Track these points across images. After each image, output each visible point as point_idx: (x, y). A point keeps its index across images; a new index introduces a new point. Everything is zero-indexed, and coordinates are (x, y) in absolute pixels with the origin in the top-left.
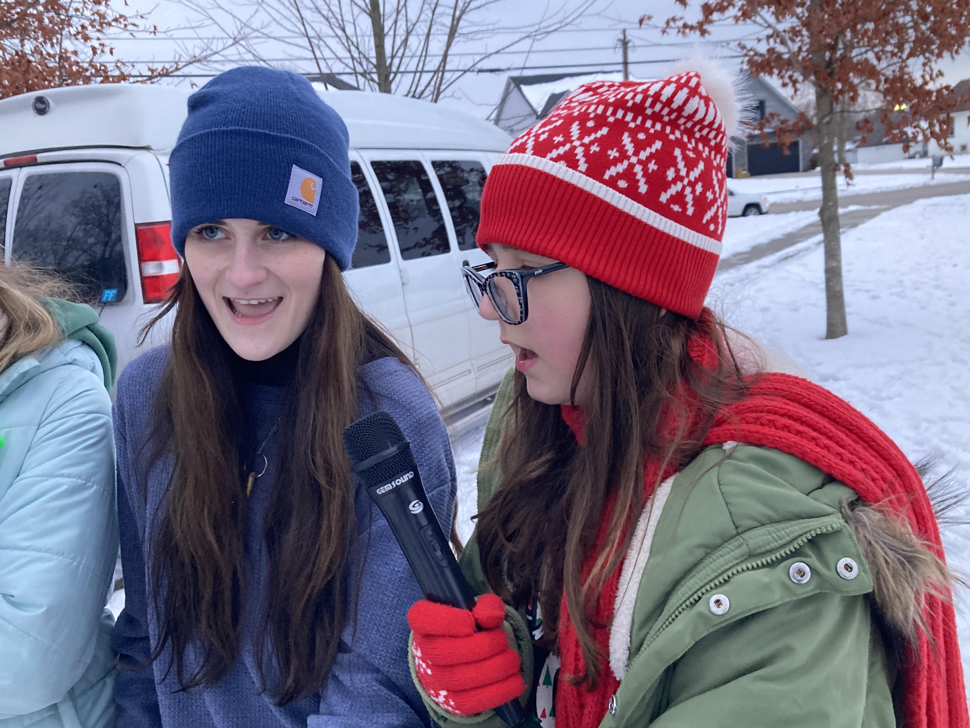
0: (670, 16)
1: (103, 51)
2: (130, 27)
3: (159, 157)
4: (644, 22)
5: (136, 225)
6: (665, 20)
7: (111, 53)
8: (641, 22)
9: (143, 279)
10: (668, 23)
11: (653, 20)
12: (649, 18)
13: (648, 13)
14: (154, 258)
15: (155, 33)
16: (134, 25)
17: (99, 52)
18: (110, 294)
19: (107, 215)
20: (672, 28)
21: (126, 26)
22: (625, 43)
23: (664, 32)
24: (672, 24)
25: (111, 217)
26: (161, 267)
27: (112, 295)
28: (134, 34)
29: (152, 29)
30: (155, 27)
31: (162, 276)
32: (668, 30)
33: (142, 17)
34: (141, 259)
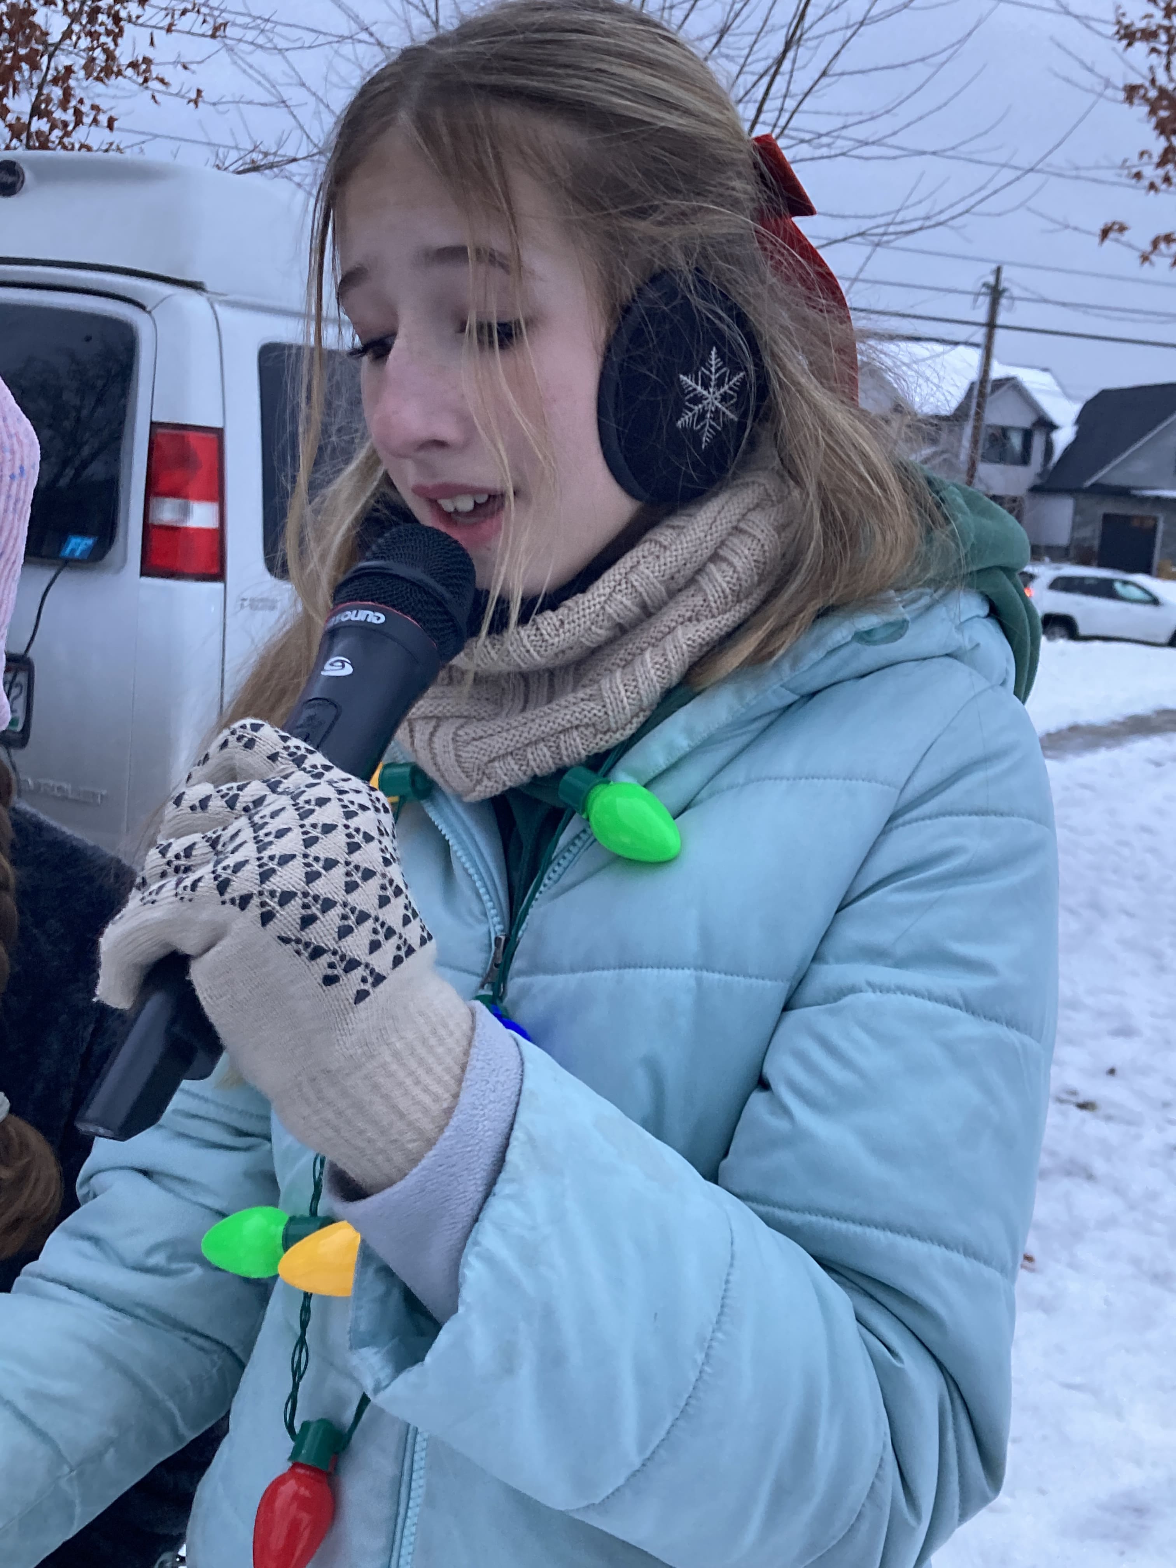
0: (1163, 231)
1: (95, 121)
2: (154, 85)
3: (217, 307)
4: (1112, 235)
5: (153, 425)
6: (1152, 237)
7: (110, 126)
8: (1105, 233)
9: (148, 528)
10: (1155, 244)
11: (1126, 233)
12: (1122, 229)
13: (1120, 218)
14: (175, 493)
15: (196, 103)
16: (162, 81)
17: (87, 120)
18: (78, 545)
19: (78, 409)
20: (1163, 255)
21: (146, 80)
22: (996, 293)
23: (1145, 258)
24: (1163, 246)
25: (85, 413)
26: (186, 512)
27: (82, 547)
28: (158, 97)
29: (193, 95)
30: (199, 92)
31: (186, 529)
32: (1153, 258)
33: (185, 67)
34: (152, 490)
